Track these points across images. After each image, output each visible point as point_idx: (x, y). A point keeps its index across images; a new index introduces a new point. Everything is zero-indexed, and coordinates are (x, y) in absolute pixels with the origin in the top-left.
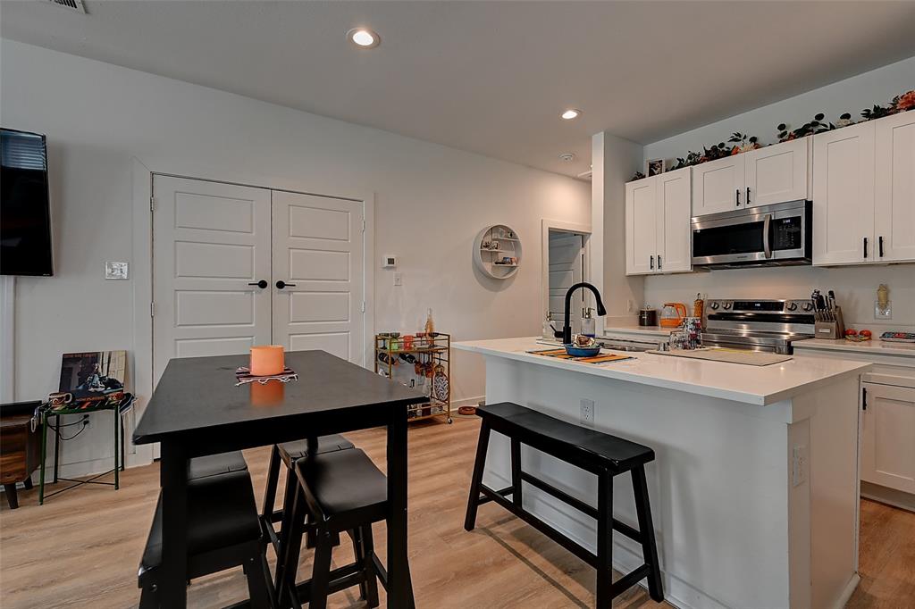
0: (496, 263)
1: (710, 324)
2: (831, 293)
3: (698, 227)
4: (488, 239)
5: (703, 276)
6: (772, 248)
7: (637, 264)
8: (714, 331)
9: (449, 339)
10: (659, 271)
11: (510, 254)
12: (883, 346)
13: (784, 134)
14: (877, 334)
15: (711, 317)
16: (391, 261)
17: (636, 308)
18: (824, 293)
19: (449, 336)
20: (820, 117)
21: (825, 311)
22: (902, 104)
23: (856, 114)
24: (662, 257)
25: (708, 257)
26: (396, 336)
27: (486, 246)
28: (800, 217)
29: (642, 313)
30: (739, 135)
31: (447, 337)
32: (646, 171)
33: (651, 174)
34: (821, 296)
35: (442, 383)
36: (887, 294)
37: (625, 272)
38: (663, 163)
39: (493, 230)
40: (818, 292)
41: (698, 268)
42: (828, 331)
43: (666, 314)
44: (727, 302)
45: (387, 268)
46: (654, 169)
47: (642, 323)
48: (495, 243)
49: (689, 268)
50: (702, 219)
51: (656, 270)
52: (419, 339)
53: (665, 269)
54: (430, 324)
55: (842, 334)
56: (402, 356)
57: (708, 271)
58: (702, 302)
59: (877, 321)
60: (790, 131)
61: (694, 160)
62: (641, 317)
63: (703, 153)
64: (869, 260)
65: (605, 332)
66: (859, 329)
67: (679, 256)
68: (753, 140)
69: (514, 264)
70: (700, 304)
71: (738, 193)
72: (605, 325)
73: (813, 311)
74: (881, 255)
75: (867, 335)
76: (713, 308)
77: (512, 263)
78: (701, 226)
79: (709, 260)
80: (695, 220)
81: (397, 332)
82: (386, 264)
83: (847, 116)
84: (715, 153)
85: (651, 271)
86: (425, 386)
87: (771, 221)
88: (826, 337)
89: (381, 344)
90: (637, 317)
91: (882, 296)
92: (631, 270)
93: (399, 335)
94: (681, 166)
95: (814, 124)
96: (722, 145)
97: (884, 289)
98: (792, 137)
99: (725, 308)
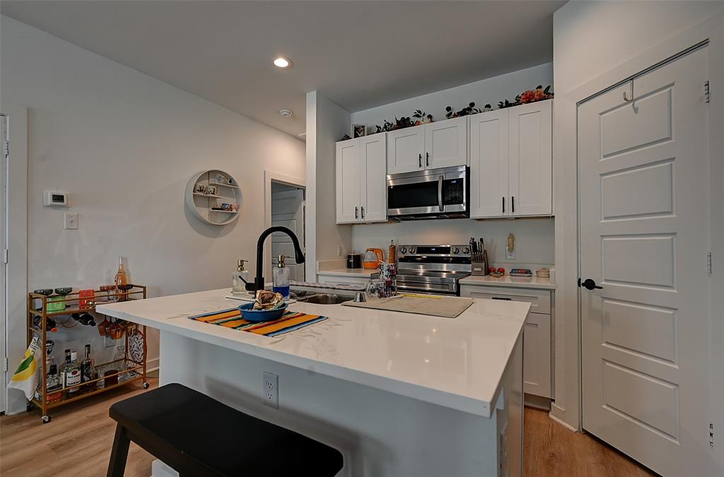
0: (213, 209)
1: (401, 266)
2: (482, 240)
3: (391, 184)
4: (204, 183)
5: (395, 225)
6: (444, 203)
7: (345, 215)
8: (403, 272)
9: (144, 292)
10: (362, 220)
11: (230, 201)
12: (512, 280)
13: (450, 114)
14: (508, 271)
15: (401, 260)
16: (58, 198)
17: (345, 252)
18: (477, 240)
19: (145, 288)
20: (472, 104)
21: (478, 254)
22: (523, 99)
23: (495, 104)
24: (365, 210)
25: (398, 210)
26: (64, 293)
27: (201, 191)
28: (462, 179)
29: (349, 257)
30: (420, 112)
31: (142, 290)
32: (352, 134)
33: (356, 136)
34: (475, 243)
35: (137, 342)
36: (513, 241)
37: (335, 221)
38: (366, 128)
39: (210, 174)
40: (473, 239)
41: (392, 218)
42: (480, 269)
43: (369, 257)
44: (413, 247)
45: (51, 206)
46: (358, 131)
47: (349, 266)
48: (211, 189)
49: (384, 219)
50: (395, 177)
51: (360, 220)
52: (106, 293)
53: (367, 219)
54: (122, 274)
55: (488, 271)
56: (76, 316)
57: (399, 221)
58: (395, 247)
59: (508, 261)
60: (455, 111)
61: (388, 128)
62: (348, 261)
63: (395, 123)
64: (506, 214)
65: (317, 275)
66: (497, 267)
67: (378, 209)
68: (430, 117)
69: (234, 211)
70: (393, 249)
71: (420, 157)
72: (318, 269)
73: (470, 253)
74: (513, 211)
75: (502, 271)
76: (403, 252)
77: (231, 209)
78: (394, 182)
79: (398, 211)
80: (389, 177)
81: (70, 287)
82: (50, 201)
83: (488, 106)
84: (404, 123)
85: (355, 221)
86: (115, 348)
87: (443, 181)
88: (478, 274)
89: (39, 303)
90: (345, 260)
91: (511, 242)
92: (341, 219)
93: (70, 290)
94: (378, 132)
95: (469, 109)
96: (408, 119)
97: (512, 237)
98: (455, 116)
99: (411, 252)
